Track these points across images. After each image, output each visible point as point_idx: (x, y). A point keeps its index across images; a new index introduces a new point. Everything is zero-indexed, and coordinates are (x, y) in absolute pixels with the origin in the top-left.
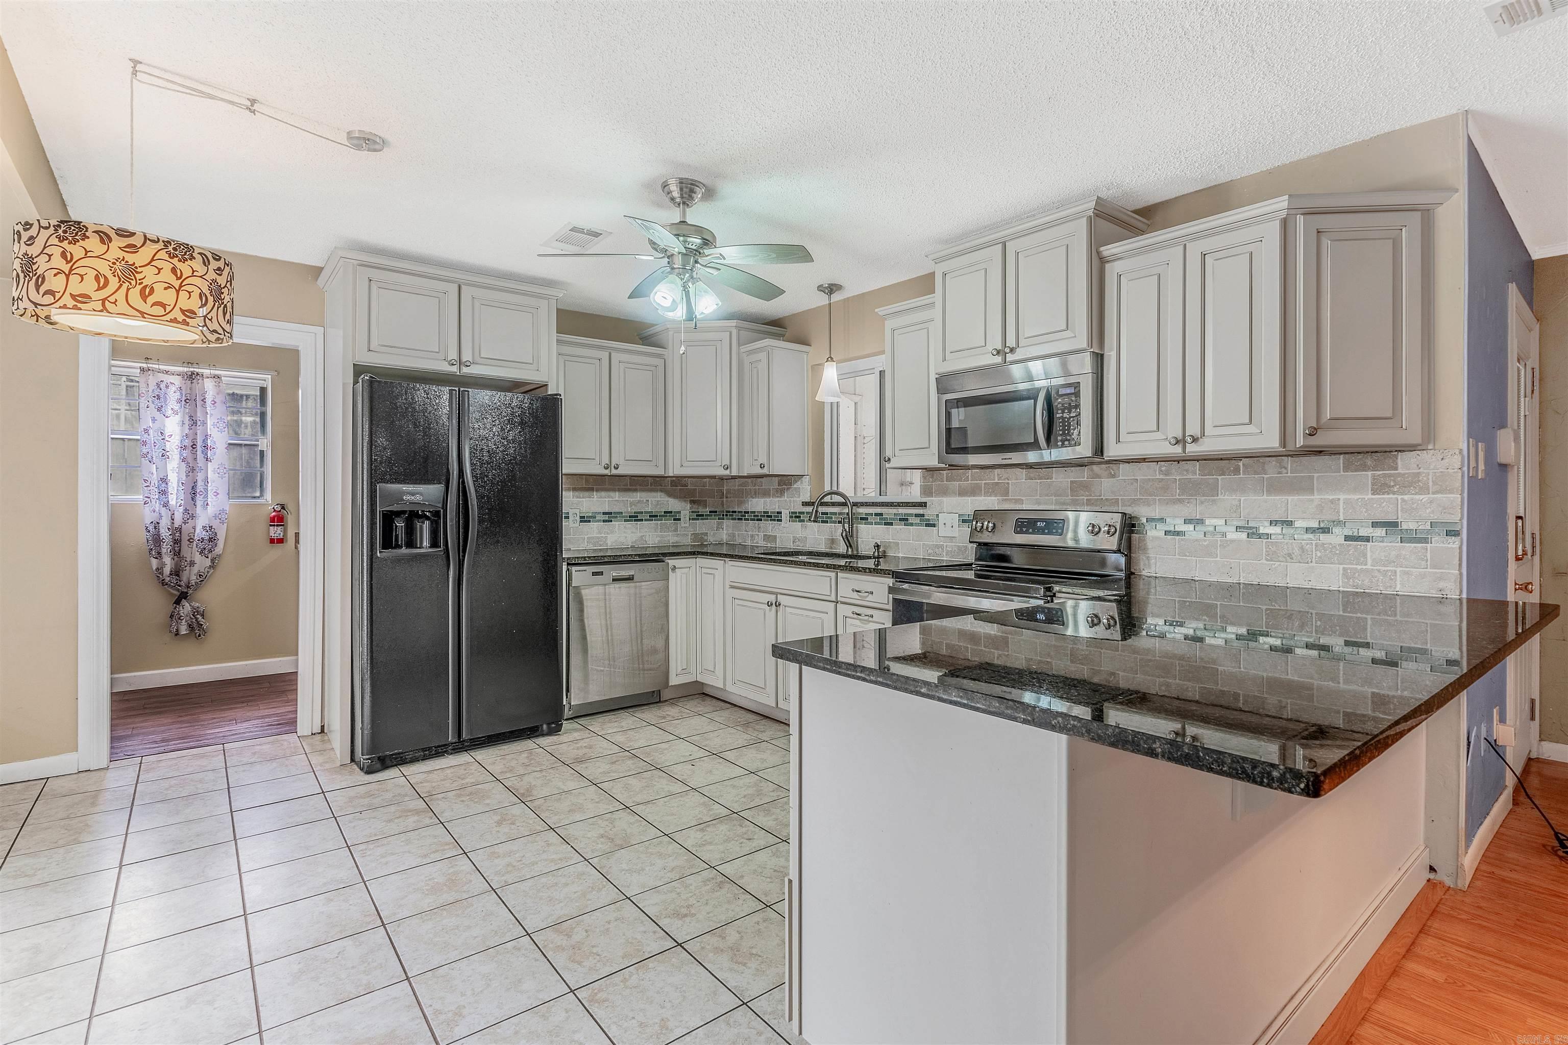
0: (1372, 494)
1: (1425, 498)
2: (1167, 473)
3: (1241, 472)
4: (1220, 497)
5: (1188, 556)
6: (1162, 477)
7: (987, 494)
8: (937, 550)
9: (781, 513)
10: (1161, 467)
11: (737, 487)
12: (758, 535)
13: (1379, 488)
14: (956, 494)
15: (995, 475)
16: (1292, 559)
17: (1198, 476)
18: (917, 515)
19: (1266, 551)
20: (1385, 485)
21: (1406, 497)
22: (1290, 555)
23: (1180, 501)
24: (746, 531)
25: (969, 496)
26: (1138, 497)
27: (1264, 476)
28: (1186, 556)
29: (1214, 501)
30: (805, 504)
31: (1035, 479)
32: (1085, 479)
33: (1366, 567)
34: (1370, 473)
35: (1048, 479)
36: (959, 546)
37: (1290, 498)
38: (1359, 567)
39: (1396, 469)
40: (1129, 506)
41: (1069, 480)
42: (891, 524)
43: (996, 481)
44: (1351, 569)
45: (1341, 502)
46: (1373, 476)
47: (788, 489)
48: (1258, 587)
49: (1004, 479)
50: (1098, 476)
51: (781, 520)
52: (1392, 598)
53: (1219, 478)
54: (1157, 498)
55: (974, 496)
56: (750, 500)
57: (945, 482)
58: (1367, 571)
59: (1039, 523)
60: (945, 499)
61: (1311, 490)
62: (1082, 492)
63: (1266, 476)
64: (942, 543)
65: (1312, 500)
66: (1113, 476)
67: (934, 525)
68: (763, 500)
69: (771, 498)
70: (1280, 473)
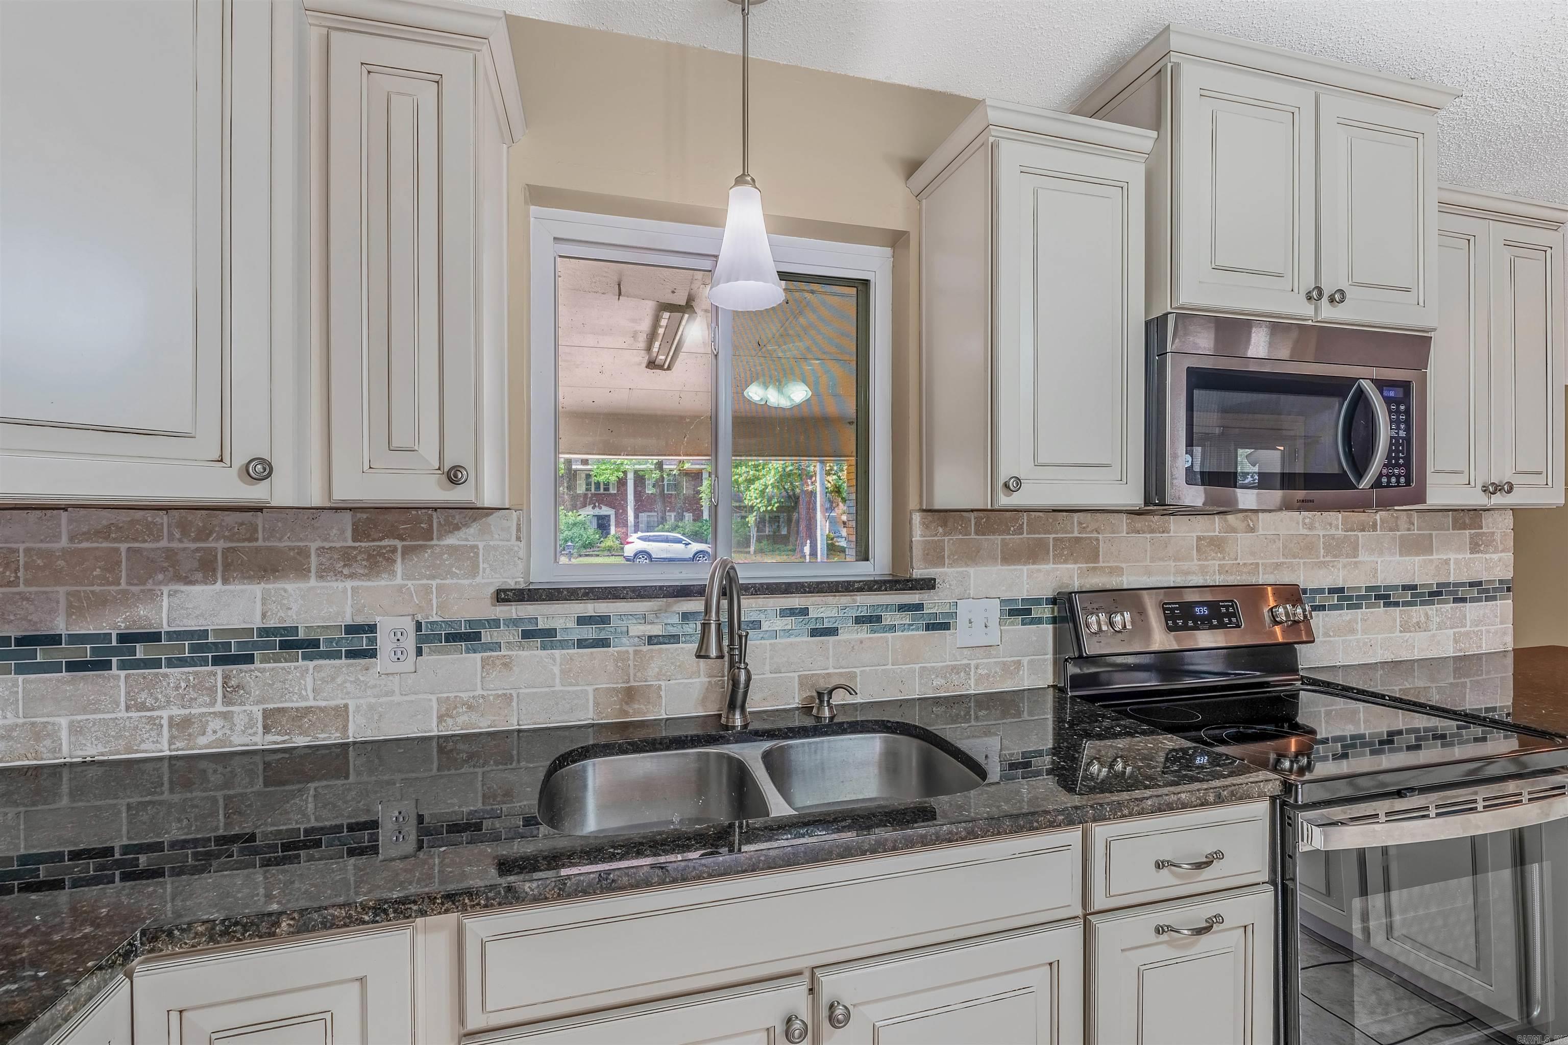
0: (1470, 553)
1: (1495, 557)
2: (1311, 528)
3: (1378, 527)
4: (1360, 558)
5: (1333, 637)
6: (1306, 532)
7: (1060, 558)
8: (954, 677)
9: (372, 628)
10: (1304, 518)
11: (64, 542)
12: (226, 716)
13: (1475, 547)
14: (996, 559)
15: (1073, 523)
16: (1420, 628)
17: (1340, 532)
18: (903, 608)
19: (1401, 622)
20: (1477, 545)
21: (1488, 556)
22: (1418, 623)
23: (1324, 564)
24: (142, 707)
25: (1025, 564)
26: (1282, 560)
27: (1397, 533)
28: (1330, 636)
29: (1356, 563)
30: (503, 596)
31: (1144, 533)
32: (1217, 534)
33: (1465, 629)
34: (1467, 532)
35: (1163, 532)
36: (1004, 663)
37: (1417, 559)
38: (1463, 630)
39: (1482, 528)
40: (1272, 573)
41: (1194, 535)
42: (832, 632)
43: (1076, 534)
44: (1457, 633)
45: (1452, 562)
46: (1470, 534)
47: (406, 551)
48: (1393, 664)
49: (1092, 532)
50: (1234, 530)
51: (371, 654)
52: (1479, 657)
53: (1360, 534)
54: (1302, 561)
55: (1034, 563)
56: (166, 589)
57: (973, 536)
58: (1467, 634)
59: (1197, 609)
60: (971, 570)
61: (1429, 550)
62: (1213, 555)
63: (1398, 533)
64: (965, 662)
65: (1431, 561)
66: (1252, 530)
67: (945, 626)
68: (256, 589)
69: (313, 582)
70: (1409, 530)
